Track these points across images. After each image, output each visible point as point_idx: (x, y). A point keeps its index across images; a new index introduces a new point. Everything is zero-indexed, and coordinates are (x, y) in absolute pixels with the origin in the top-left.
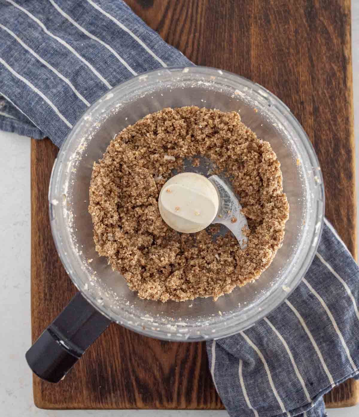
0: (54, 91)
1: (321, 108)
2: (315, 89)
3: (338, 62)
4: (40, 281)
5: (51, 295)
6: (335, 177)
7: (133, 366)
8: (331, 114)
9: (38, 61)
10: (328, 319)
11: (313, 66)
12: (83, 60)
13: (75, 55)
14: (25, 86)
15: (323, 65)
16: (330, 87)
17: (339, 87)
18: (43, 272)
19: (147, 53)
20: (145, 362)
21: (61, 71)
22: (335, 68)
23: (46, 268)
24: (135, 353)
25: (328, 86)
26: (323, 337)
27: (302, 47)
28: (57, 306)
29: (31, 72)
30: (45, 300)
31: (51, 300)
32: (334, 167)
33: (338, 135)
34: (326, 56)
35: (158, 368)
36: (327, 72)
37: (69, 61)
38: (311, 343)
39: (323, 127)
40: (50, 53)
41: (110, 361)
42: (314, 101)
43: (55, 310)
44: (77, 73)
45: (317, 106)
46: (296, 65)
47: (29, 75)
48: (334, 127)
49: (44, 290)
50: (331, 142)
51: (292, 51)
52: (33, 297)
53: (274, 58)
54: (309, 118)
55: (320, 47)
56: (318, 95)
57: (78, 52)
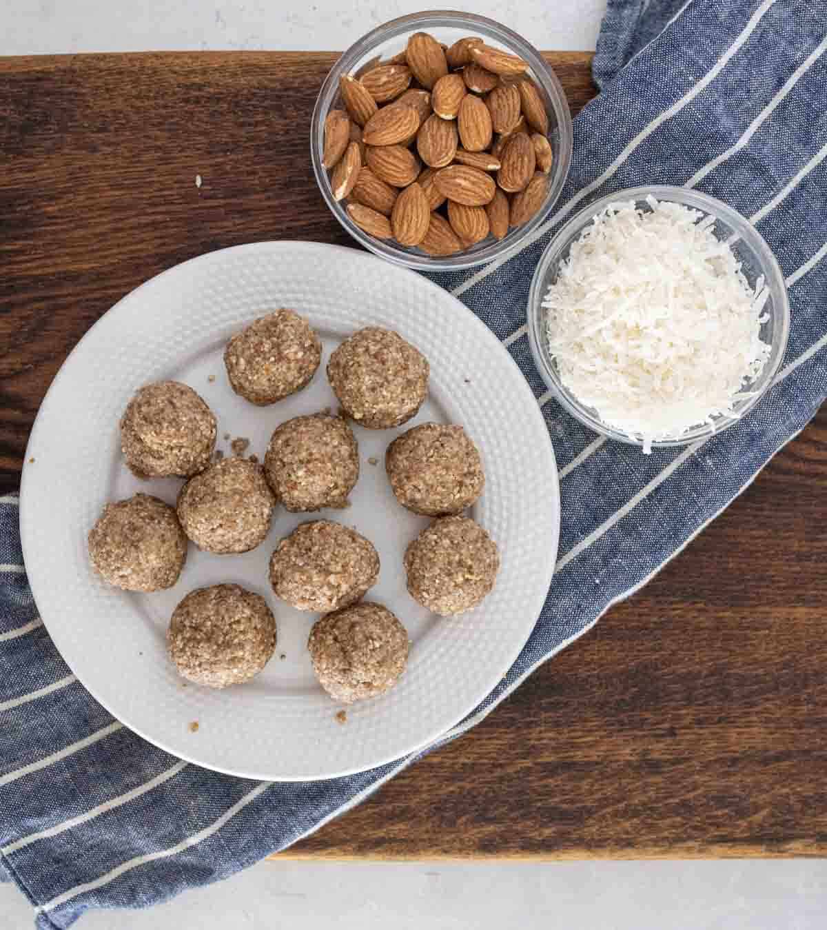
0: (719, 109)
1: (658, 779)
2: (706, 766)
3: (772, 825)
4: (234, 75)
5: (197, 101)
6: (486, 810)
7: (23, 304)
8: (644, 804)
9: (793, 69)
10: (129, 787)
11: (765, 762)
12: (792, 185)
13: (804, 164)
14: (733, 32)
15: (765, 786)
16: (712, 803)
17: (711, 824)
18: (255, 83)
19: (807, 346)
20: (33, 335)
21: (765, 126)
22: (758, 818)
23: (266, 88)
24: (54, 310)
25: (713, 798)
26: (85, 772)
27: (813, 736)
28: (172, 117)
29: (767, 48)
30: (188, 87)
31: (187, 101)
32: (511, 810)
33: (591, 821)
34: (787, 795)
35: (18, 367)
36: (749, 795)
37: (790, 148)
38: (70, 743)
39: (612, 784)
40: (812, 99)
41: (35, 247)
42: (676, 762)
43: (163, 111)
44: (760, 170)
45: (666, 769)
46: (768, 720)
47: (760, 43)
48: (609, 810)
49: (209, 84)
50: (572, 802)
51: (805, 709)
52: (194, 56)
53: (786, 665)
54: (634, 750)
55: (811, 781)
56: (691, 774)
57: (813, 171)
